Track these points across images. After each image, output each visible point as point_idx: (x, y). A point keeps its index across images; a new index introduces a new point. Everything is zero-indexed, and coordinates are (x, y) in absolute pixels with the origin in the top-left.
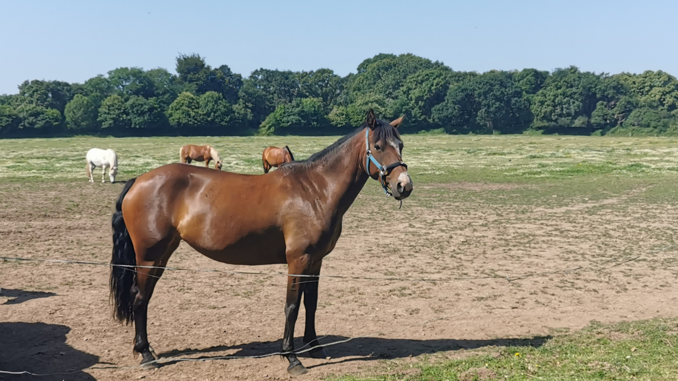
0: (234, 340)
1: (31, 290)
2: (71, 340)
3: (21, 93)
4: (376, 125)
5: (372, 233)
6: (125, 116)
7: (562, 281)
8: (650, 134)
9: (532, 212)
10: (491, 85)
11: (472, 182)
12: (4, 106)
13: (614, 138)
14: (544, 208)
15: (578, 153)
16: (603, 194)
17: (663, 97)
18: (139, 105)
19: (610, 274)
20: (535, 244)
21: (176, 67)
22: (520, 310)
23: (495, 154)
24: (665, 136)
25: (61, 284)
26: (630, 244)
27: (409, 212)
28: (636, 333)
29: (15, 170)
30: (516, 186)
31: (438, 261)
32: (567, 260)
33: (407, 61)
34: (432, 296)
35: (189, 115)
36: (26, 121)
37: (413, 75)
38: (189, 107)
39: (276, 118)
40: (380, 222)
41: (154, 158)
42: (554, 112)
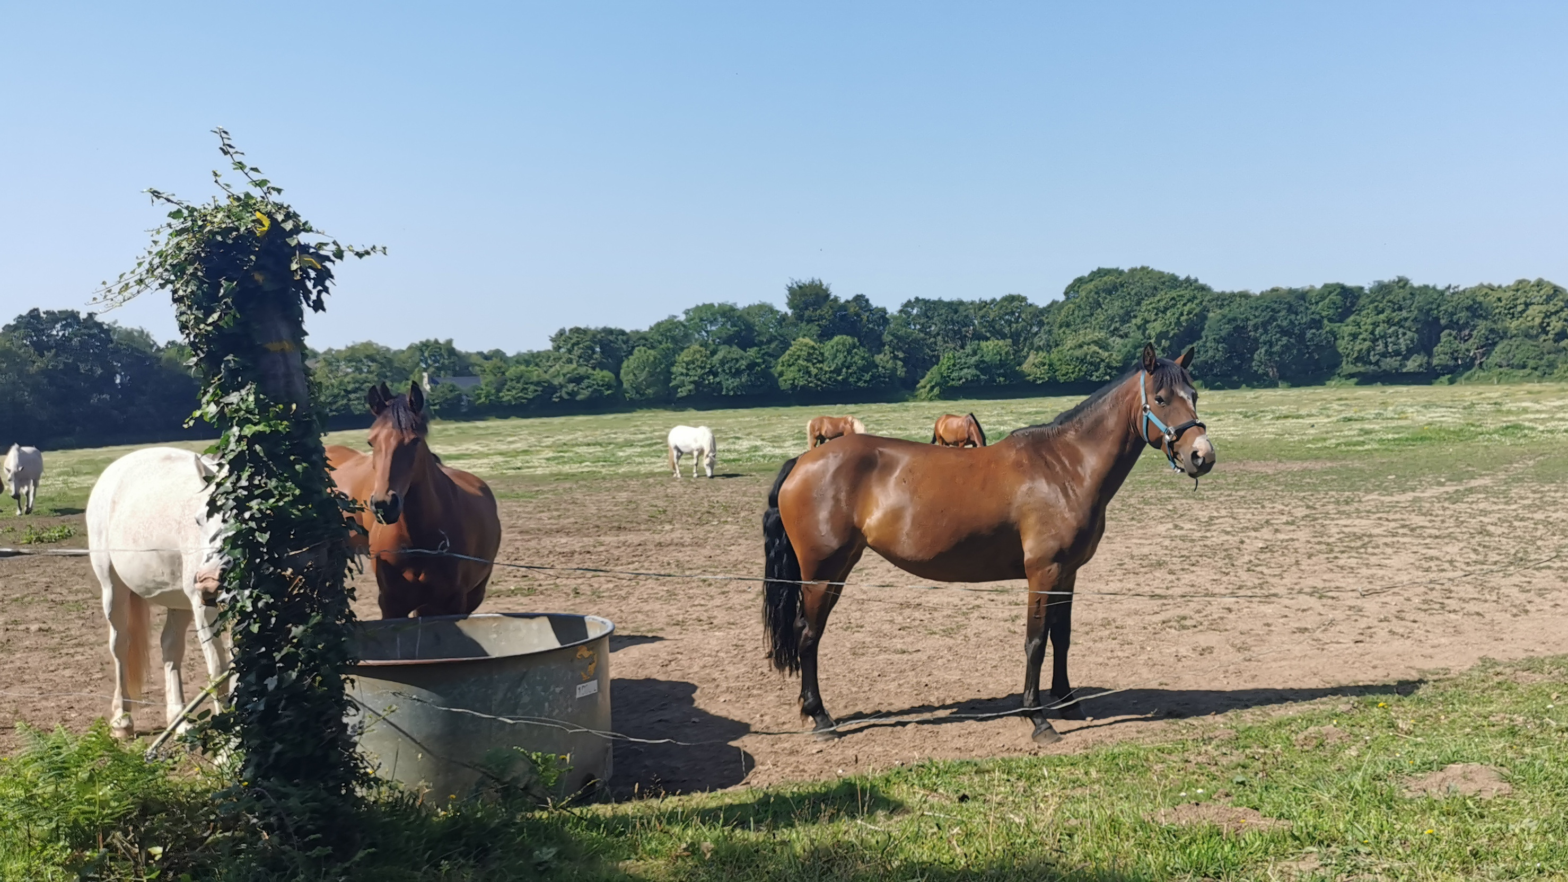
0: (942, 696)
1: (625, 633)
2: (700, 702)
3: (554, 348)
4: (1156, 367)
5: (1119, 539)
6: (711, 377)
7: (1425, 602)
8: (1527, 378)
9: (1360, 501)
10: (1273, 310)
11: (1258, 460)
12: (529, 369)
13: (1469, 387)
14: (1379, 494)
15: (1418, 412)
16: (1468, 471)
17: (1547, 320)
18: (732, 360)
19: (1499, 589)
20: (1373, 548)
21: (786, 300)
22: (1367, 645)
23: (1286, 417)
24: (1552, 381)
25: (668, 624)
26: (1523, 545)
27: (1170, 507)
28: (1556, 673)
29: (558, 464)
30: (1329, 464)
31: (1228, 577)
32: (1427, 570)
33: (1141, 278)
34: (1228, 627)
35: (808, 373)
36: (564, 390)
37: (1151, 299)
38: (808, 361)
39: (942, 374)
40: (1129, 523)
41: (763, 440)
42: (1374, 350)
